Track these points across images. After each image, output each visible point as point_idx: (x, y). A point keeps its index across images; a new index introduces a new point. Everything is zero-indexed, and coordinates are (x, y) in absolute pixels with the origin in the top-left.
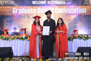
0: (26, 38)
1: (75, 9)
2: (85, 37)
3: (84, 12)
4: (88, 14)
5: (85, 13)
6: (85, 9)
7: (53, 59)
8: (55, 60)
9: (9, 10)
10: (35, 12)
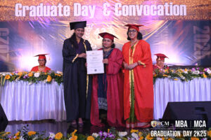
0: (43, 77)
1: (162, 6)
2: (184, 74)
3: (181, 14)
4: (191, 18)
5: (183, 16)
6: (185, 6)
7: (105, 134)
8: (111, 136)
9: (5, 9)
10: (69, 14)
